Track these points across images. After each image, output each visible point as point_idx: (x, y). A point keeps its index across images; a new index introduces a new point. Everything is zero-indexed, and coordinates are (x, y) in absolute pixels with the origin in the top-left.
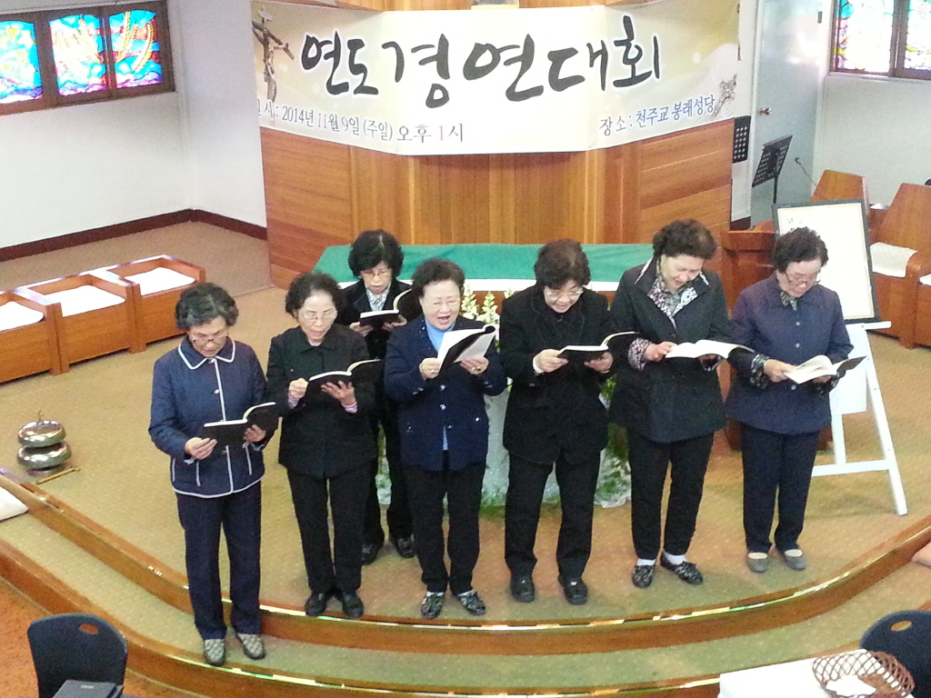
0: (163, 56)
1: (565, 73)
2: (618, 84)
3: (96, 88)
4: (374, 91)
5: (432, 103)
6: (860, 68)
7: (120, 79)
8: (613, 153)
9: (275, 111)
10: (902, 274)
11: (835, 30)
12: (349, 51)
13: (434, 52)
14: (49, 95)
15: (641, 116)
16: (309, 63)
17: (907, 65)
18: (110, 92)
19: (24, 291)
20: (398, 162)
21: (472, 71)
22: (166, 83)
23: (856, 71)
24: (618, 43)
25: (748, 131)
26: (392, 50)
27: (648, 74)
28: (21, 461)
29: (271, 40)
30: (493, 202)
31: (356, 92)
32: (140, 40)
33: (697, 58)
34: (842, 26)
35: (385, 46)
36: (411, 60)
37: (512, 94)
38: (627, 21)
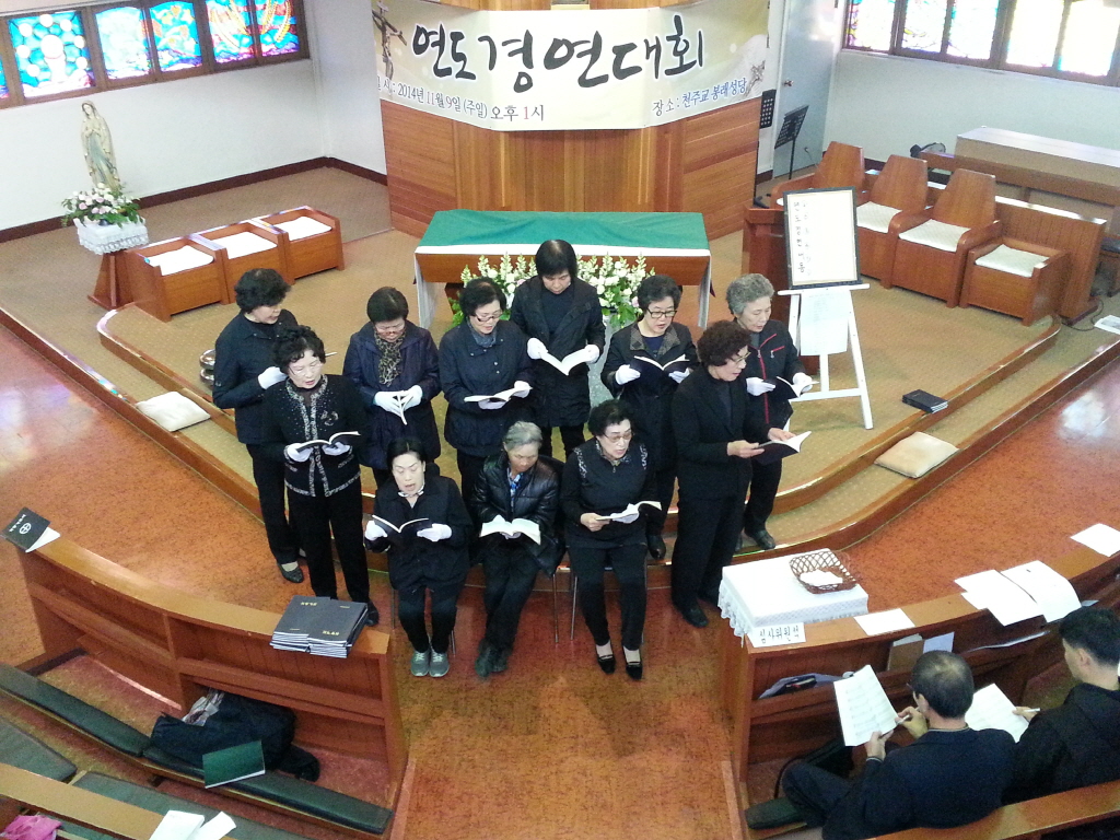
0: (299, 29)
1: (626, 64)
2: (669, 72)
3: (245, 56)
4: (471, 76)
5: (519, 88)
6: (867, 46)
7: (265, 49)
8: (663, 130)
9: (393, 88)
10: (885, 230)
11: (847, 14)
12: (451, 42)
13: (520, 45)
14: (208, 63)
15: (686, 98)
16: (419, 49)
17: (904, 45)
18: (257, 60)
19: (196, 237)
20: (491, 136)
21: (551, 62)
22: (302, 51)
23: (863, 49)
24: (669, 38)
25: (773, 102)
26: (486, 43)
27: (694, 63)
28: (203, 379)
29: (387, 27)
30: (567, 166)
31: (457, 76)
32: (280, 15)
33: (733, 48)
34: (854, 10)
35: (481, 39)
36: (502, 52)
37: (584, 82)
38: (677, 20)
